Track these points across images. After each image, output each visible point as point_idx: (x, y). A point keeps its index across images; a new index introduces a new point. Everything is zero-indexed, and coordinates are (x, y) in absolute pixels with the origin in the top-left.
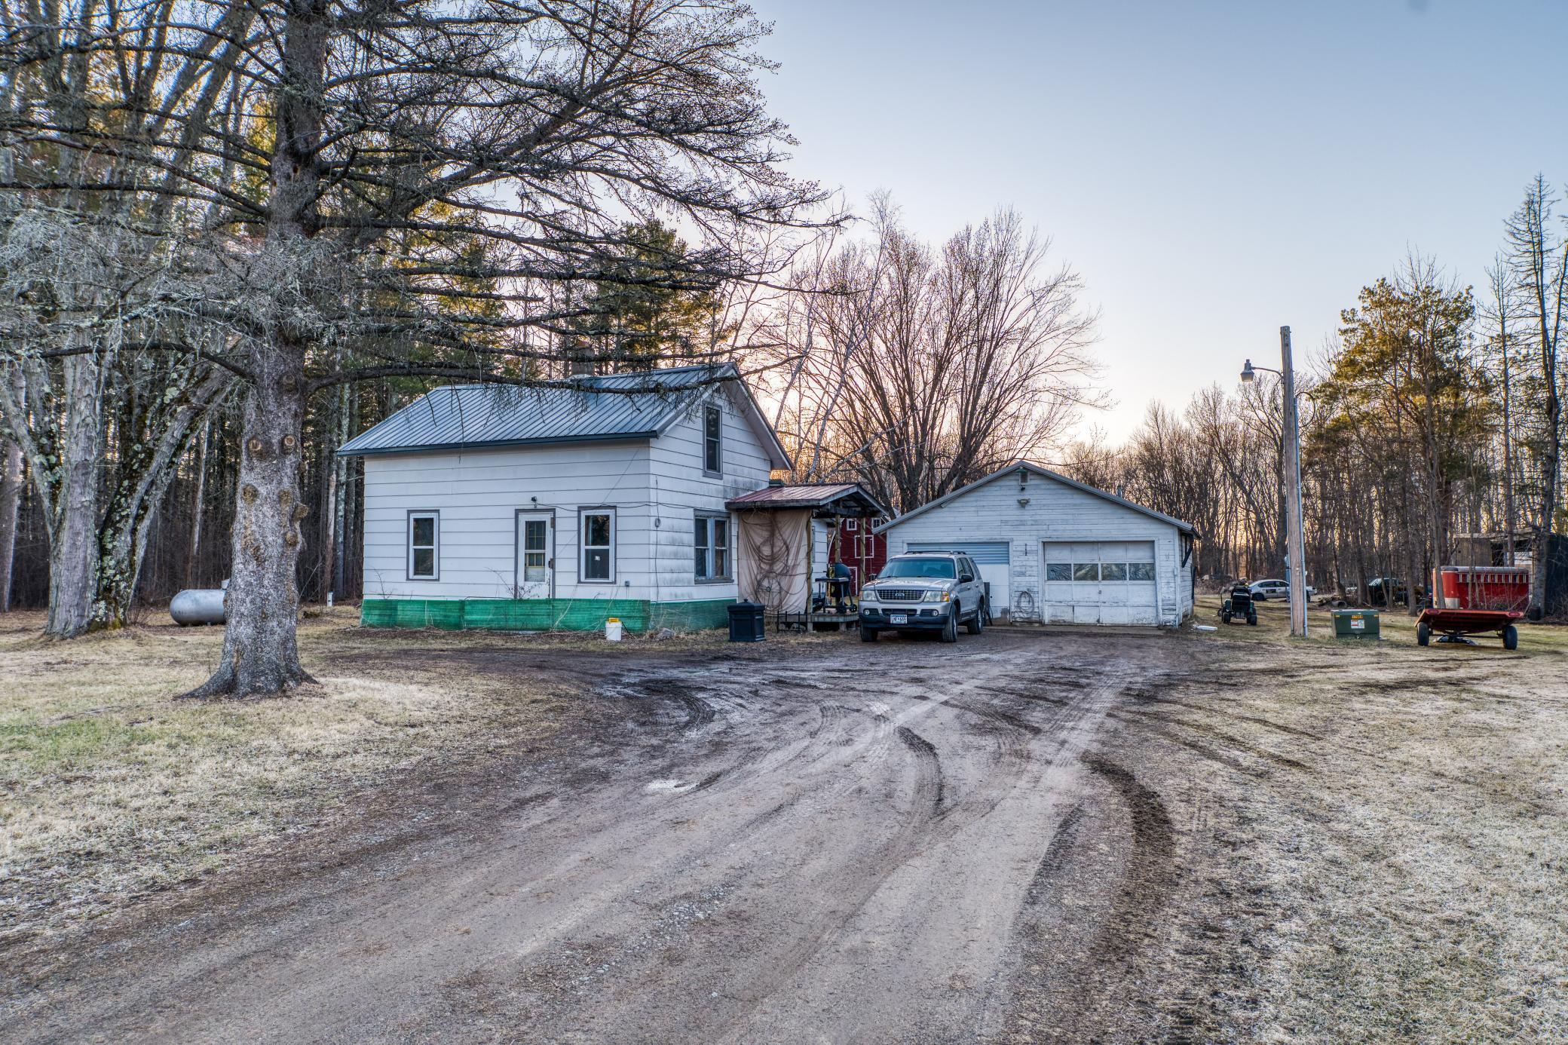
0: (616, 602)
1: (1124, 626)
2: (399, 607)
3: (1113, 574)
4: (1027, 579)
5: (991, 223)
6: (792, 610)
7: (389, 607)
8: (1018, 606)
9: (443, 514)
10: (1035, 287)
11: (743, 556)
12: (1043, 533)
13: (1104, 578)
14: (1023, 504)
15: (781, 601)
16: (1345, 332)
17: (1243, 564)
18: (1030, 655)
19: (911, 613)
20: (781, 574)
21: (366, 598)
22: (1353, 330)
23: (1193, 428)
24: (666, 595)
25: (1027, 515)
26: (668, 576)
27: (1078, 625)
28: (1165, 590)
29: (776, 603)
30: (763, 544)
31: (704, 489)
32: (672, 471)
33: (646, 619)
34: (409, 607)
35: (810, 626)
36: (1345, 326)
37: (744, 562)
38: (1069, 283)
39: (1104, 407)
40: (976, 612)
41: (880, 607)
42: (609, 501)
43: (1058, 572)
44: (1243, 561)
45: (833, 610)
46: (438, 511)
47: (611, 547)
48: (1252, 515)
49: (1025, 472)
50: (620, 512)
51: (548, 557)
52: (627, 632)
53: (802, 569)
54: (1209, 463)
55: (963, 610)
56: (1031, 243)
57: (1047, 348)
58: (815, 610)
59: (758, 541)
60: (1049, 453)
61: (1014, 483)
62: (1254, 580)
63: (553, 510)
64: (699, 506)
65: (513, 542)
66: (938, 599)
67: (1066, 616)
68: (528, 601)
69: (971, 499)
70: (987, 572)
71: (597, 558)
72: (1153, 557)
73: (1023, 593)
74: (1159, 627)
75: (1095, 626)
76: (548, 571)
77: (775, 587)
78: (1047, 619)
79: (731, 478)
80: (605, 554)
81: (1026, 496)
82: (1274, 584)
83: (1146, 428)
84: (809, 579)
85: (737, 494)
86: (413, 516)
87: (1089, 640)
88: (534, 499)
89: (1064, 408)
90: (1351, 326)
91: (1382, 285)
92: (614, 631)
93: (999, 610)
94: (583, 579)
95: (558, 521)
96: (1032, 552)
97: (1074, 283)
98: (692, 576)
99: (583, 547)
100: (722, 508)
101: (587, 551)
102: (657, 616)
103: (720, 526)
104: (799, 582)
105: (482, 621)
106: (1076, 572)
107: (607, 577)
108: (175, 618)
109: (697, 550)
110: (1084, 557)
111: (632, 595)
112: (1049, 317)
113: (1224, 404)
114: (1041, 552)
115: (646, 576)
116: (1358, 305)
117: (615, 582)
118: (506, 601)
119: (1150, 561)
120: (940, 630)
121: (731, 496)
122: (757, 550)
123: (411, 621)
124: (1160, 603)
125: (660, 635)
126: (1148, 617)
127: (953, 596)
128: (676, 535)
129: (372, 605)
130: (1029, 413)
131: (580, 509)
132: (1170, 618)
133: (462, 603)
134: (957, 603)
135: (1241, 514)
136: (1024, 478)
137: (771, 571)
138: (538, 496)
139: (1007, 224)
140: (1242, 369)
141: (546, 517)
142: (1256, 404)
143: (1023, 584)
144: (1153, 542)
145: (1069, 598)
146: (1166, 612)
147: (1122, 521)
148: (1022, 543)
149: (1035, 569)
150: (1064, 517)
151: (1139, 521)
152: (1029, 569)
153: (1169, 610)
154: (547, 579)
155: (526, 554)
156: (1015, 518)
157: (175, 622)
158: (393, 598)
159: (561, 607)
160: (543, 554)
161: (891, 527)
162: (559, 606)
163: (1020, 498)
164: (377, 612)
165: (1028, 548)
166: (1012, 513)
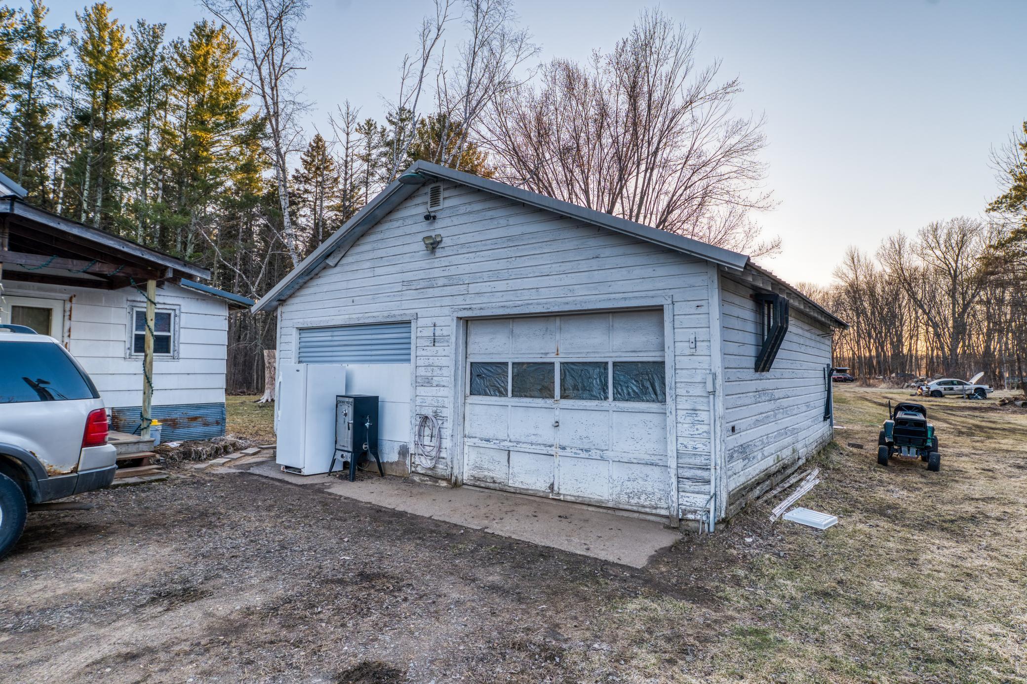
1: (601, 505)
3: (585, 383)
4: (433, 392)
8: (419, 444)
12: (460, 302)
13: (564, 394)
14: (431, 246)
17: (924, 366)
25: (438, 267)
27: (516, 493)
43: (486, 380)
44: (924, 363)
48: (931, 329)
61: (421, 209)
62: (933, 378)
67: (498, 472)
72: (663, 347)
73: (427, 419)
74: (670, 522)
75: (544, 497)
78: (465, 474)
81: (440, 229)
82: (952, 383)
83: (844, 266)
93: (395, 450)
96: (442, 338)
106: (515, 377)
110: (530, 348)
113: (907, 246)
114: (459, 339)
119: (655, 356)
124: (672, 463)
126: (649, 491)
132: (697, 503)
135: (922, 331)
136: (437, 196)
142: (933, 245)
143: (429, 401)
144: (658, 310)
145: (502, 435)
146: (687, 485)
147: (594, 264)
148: (429, 322)
149: (445, 372)
150: (494, 265)
151: (630, 261)
152: (437, 371)
153: (694, 480)
156: (421, 275)
161: (281, 303)
163: (426, 235)
165: (438, 331)
166: (417, 265)
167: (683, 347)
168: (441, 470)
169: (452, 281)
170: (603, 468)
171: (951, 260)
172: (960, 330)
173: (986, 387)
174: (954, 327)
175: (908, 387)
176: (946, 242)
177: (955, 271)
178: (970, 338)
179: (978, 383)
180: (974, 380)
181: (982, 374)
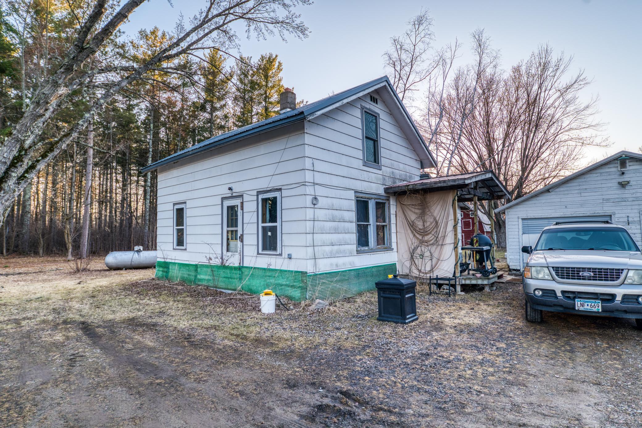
0: (281, 271)
2: (170, 267)
6: (442, 274)
7: (166, 266)
9: (188, 204)
11: (401, 229)
14: (623, 185)
15: (433, 267)
19: (607, 298)
20: (433, 244)
21: (158, 260)
24: (325, 266)
26: (328, 249)
29: (428, 268)
30: (417, 219)
31: (365, 176)
32: (329, 157)
33: (304, 289)
34: (174, 267)
35: (458, 288)
37: (401, 235)
38: (581, 83)
42: (277, 185)
45: (477, 274)
46: (185, 203)
47: (278, 224)
49: (622, 160)
50: (284, 193)
51: (240, 233)
53: (450, 239)
58: (462, 273)
59: (413, 217)
63: (242, 196)
64: (359, 189)
65: (221, 223)
68: (228, 267)
69: (573, 184)
71: (270, 234)
76: (239, 243)
77: (427, 254)
79: (389, 170)
80: (274, 230)
84: (456, 248)
85: (394, 182)
86: (176, 207)
88: (230, 189)
92: (268, 303)
94: (260, 251)
95: (245, 203)
96: (634, 222)
98: (354, 247)
99: (261, 225)
100: (381, 191)
101: (263, 227)
102: (314, 286)
103: (381, 206)
104: (449, 250)
105: (205, 280)
107: (277, 250)
108: (107, 266)
109: (359, 226)
111: (294, 266)
115: (304, 249)
117: (281, 255)
118: (218, 267)
121: (389, 183)
122: (412, 224)
123: (174, 277)
125: (313, 307)
128: (336, 213)
129: (160, 265)
131: (259, 193)
133: (196, 266)
137: (423, 241)
138: (233, 186)
141: (238, 202)
148: (623, 215)
154: (239, 251)
155: (228, 232)
156: (617, 196)
157: (107, 268)
158: (168, 261)
159: (246, 273)
160: (236, 231)
161: (508, 208)
162: (246, 272)
163: (621, 180)
164: (161, 269)
165: (630, 219)
166: (612, 192)
169: (637, 199)
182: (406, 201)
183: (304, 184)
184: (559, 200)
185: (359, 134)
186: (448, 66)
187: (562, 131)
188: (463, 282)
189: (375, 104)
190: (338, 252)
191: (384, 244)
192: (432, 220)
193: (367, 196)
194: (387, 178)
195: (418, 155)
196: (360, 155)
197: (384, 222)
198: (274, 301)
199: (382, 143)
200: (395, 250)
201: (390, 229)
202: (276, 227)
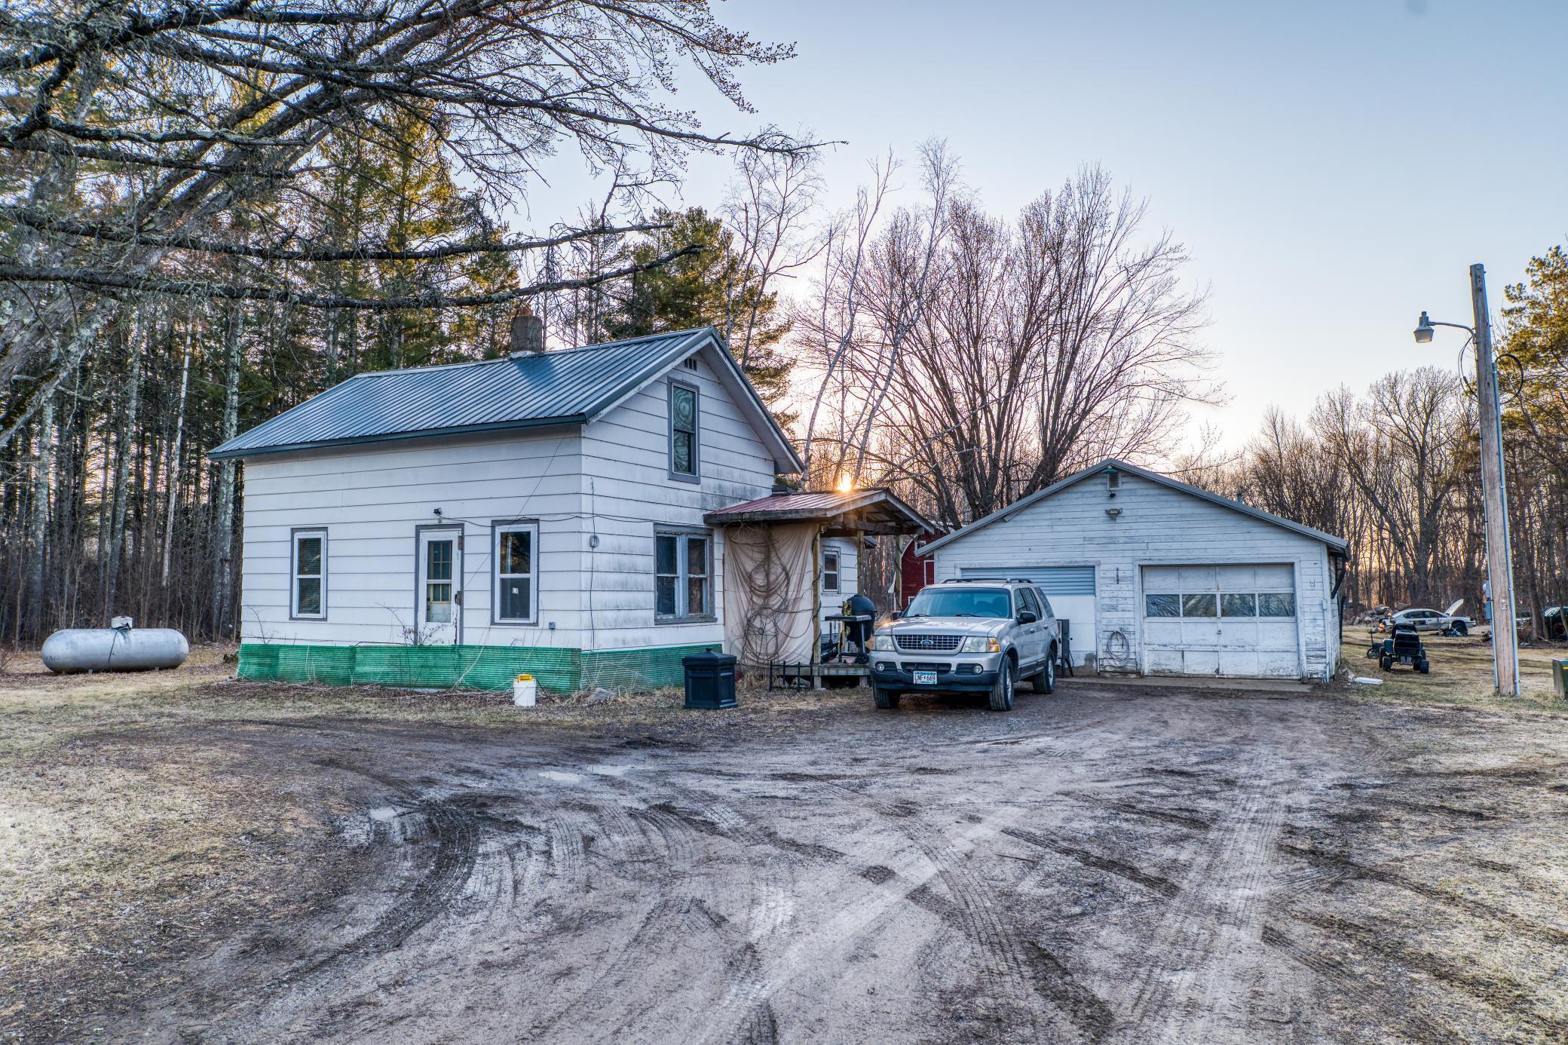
0: (536, 650)
1: (1253, 678)
2: (281, 655)
3: (1239, 607)
4: (1120, 614)
5: (1074, 185)
6: (792, 661)
7: (268, 653)
8: (1108, 651)
9: (333, 532)
10: (1129, 261)
11: (730, 587)
12: (1140, 554)
13: (1224, 614)
14: (1113, 515)
15: (777, 648)
16: (1510, 312)
18: (1117, 739)
19: (942, 669)
20: (779, 611)
21: (245, 641)
22: (1520, 310)
23: (1315, 437)
24: (607, 641)
25: (1118, 529)
26: (611, 615)
27: (1190, 677)
28: (1309, 629)
29: (771, 650)
30: (757, 569)
31: (671, 497)
32: (619, 471)
33: (576, 675)
34: (291, 654)
35: (818, 682)
36: (1509, 305)
37: (730, 595)
38: (1171, 255)
39: (1216, 403)
40: (1045, 664)
41: (898, 659)
42: (531, 511)
43: (1161, 606)
44: (1375, 586)
45: (850, 660)
46: (325, 529)
47: (532, 576)
49: (1114, 473)
50: (544, 527)
51: (455, 589)
52: (546, 695)
53: (806, 603)
54: (1335, 475)
55: (1022, 663)
56: (1124, 205)
57: (1145, 337)
58: (825, 659)
59: (749, 566)
60: (1150, 459)
61: (1100, 488)
63: (461, 526)
64: (662, 519)
65: (413, 569)
66: (983, 649)
67: (1175, 665)
68: (429, 649)
69: (1043, 509)
70: (1061, 606)
71: (515, 591)
72: (1293, 585)
73: (1115, 633)
74: (1302, 681)
75: (1213, 678)
76: (454, 607)
77: (769, 627)
78: (1147, 669)
79: (712, 482)
80: (524, 585)
81: (1117, 504)
82: (1424, 615)
83: (1263, 436)
84: (815, 617)
85: (722, 504)
86: (298, 536)
87: (1206, 704)
88: (437, 512)
89: (1167, 406)
90: (1518, 305)
91: (1556, 254)
92: (525, 692)
93: (1083, 656)
94: (497, 619)
95: (466, 539)
96: (1126, 579)
97: (1177, 255)
98: (651, 614)
99: (498, 576)
100: (698, 521)
101: (503, 581)
102: (591, 670)
103: (697, 547)
104: (804, 620)
105: (376, 674)
106: (1185, 604)
107: (527, 616)
108: (48, 665)
109: (659, 579)
110: (1196, 585)
111: (559, 641)
112: (1147, 298)
113: (1354, 408)
114: (1138, 578)
115: (576, 615)
116: (1527, 280)
117: (536, 624)
118: (406, 649)
119: (1289, 590)
120: (986, 694)
121: (713, 506)
122: (749, 579)
123: (293, 673)
124: (1303, 648)
125: (591, 698)
126: (1287, 666)
127: (1005, 643)
128: (625, 559)
129: (251, 651)
130: (1125, 413)
131: (495, 523)
132: (1318, 668)
133: (353, 649)
134: (1012, 653)
136: (1114, 480)
137: (765, 607)
138: (442, 507)
139: (1094, 185)
140: (1416, 326)
141: (452, 535)
142: (1391, 408)
143: (1115, 621)
144: (1292, 565)
145: (1177, 641)
146: (1312, 660)
147: (1248, 536)
148: (1113, 567)
149: (1130, 601)
150: (1169, 532)
151: (1272, 536)
152: (1121, 601)
153: (1316, 656)
154: (453, 620)
155: (428, 585)
156: (1102, 534)
157: (47, 670)
158: (273, 642)
159: (470, 657)
160: (448, 585)
161: (940, 548)
162: (468, 655)
163: (1109, 507)
164: (255, 660)
165: (1121, 574)
166: (1098, 527)
167: (1307, 586)
168: (1130, 666)
169: (1131, 540)
170: (1253, 656)
171: (1417, 432)
172: (1430, 536)
173: (1467, 619)
174: (1422, 533)
175: (1360, 622)
176: (1409, 404)
177: (1422, 448)
178: (1445, 544)
179: (1456, 614)
180: (1452, 610)
181: (1461, 602)
182: (741, 538)
183: (579, 516)
184: (1019, 536)
185: (663, 426)
186: (872, 210)
187: (1132, 361)
188: (826, 672)
189: (692, 371)
190: (627, 621)
191: (701, 610)
192: (780, 570)
193: (674, 530)
194: (709, 498)
195: (769, 451)
196: (664, 462)
197: (703, 572)
198: (533, 691)
199: (704, 437)
200: (721, 620)
201: (712, 585)
202: (528, 580)
